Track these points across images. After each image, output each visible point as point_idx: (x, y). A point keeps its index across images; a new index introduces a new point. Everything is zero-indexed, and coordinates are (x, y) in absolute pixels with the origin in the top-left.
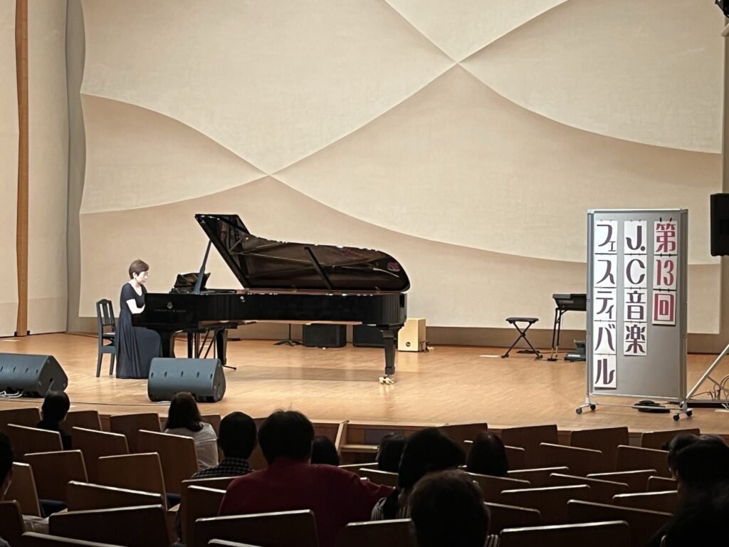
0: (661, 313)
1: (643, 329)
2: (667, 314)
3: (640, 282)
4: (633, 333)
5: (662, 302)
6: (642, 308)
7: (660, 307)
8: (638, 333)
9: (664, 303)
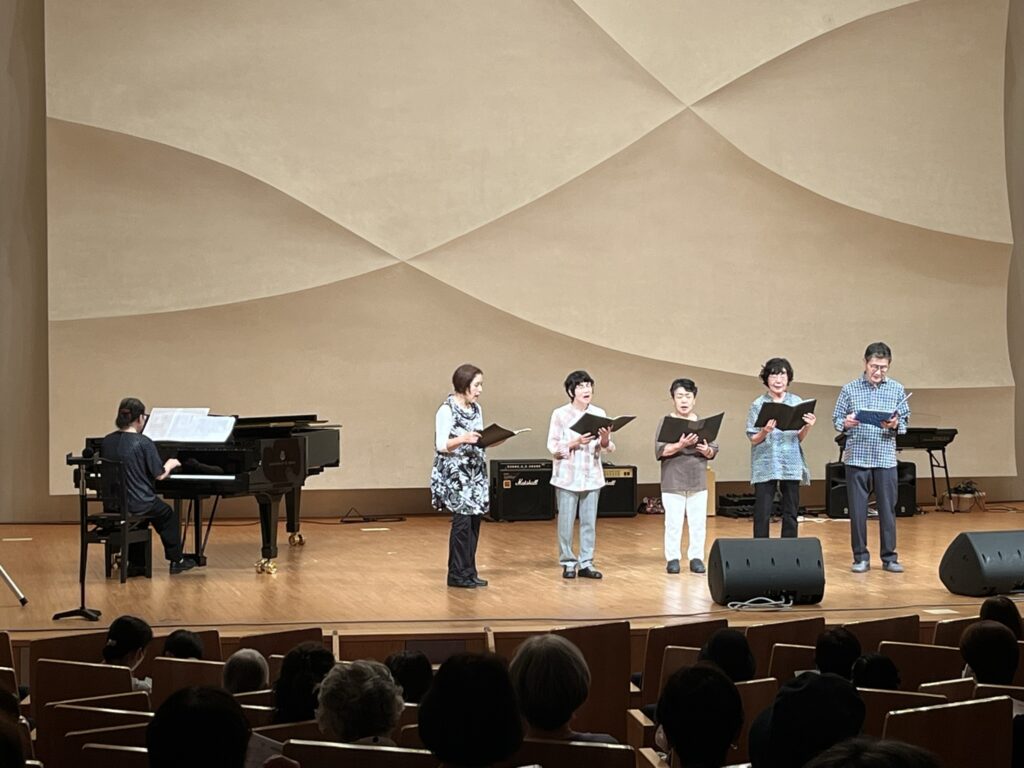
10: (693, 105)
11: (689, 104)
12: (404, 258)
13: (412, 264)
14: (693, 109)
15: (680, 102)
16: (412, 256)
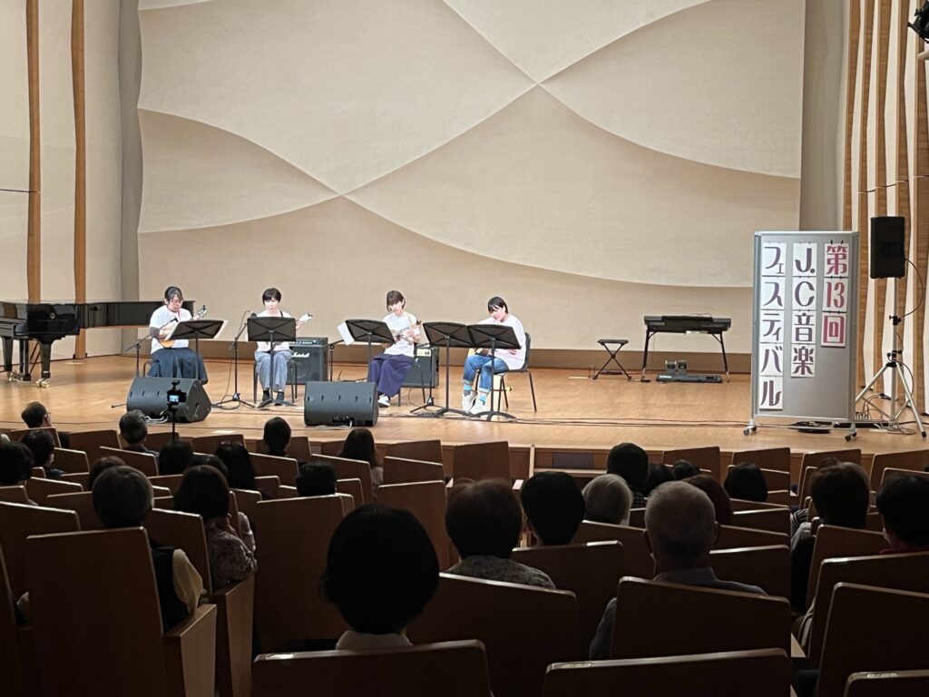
0: (831, 335)
1: (812, 351)
2: (836, 335)
3: (809, 303)
4: (801, 355)
5: (831, 324)
6: (810, 330)
7: (829, 329)
8: (806, 355)
9: (834, 325)
10: (543, 83)
11: (539, 81)
12: (341, 193)
13: (347, 197)
14: (542, 85)
15: (533, 81)
16: (346, 192)
